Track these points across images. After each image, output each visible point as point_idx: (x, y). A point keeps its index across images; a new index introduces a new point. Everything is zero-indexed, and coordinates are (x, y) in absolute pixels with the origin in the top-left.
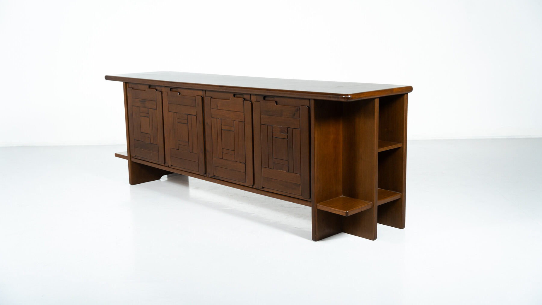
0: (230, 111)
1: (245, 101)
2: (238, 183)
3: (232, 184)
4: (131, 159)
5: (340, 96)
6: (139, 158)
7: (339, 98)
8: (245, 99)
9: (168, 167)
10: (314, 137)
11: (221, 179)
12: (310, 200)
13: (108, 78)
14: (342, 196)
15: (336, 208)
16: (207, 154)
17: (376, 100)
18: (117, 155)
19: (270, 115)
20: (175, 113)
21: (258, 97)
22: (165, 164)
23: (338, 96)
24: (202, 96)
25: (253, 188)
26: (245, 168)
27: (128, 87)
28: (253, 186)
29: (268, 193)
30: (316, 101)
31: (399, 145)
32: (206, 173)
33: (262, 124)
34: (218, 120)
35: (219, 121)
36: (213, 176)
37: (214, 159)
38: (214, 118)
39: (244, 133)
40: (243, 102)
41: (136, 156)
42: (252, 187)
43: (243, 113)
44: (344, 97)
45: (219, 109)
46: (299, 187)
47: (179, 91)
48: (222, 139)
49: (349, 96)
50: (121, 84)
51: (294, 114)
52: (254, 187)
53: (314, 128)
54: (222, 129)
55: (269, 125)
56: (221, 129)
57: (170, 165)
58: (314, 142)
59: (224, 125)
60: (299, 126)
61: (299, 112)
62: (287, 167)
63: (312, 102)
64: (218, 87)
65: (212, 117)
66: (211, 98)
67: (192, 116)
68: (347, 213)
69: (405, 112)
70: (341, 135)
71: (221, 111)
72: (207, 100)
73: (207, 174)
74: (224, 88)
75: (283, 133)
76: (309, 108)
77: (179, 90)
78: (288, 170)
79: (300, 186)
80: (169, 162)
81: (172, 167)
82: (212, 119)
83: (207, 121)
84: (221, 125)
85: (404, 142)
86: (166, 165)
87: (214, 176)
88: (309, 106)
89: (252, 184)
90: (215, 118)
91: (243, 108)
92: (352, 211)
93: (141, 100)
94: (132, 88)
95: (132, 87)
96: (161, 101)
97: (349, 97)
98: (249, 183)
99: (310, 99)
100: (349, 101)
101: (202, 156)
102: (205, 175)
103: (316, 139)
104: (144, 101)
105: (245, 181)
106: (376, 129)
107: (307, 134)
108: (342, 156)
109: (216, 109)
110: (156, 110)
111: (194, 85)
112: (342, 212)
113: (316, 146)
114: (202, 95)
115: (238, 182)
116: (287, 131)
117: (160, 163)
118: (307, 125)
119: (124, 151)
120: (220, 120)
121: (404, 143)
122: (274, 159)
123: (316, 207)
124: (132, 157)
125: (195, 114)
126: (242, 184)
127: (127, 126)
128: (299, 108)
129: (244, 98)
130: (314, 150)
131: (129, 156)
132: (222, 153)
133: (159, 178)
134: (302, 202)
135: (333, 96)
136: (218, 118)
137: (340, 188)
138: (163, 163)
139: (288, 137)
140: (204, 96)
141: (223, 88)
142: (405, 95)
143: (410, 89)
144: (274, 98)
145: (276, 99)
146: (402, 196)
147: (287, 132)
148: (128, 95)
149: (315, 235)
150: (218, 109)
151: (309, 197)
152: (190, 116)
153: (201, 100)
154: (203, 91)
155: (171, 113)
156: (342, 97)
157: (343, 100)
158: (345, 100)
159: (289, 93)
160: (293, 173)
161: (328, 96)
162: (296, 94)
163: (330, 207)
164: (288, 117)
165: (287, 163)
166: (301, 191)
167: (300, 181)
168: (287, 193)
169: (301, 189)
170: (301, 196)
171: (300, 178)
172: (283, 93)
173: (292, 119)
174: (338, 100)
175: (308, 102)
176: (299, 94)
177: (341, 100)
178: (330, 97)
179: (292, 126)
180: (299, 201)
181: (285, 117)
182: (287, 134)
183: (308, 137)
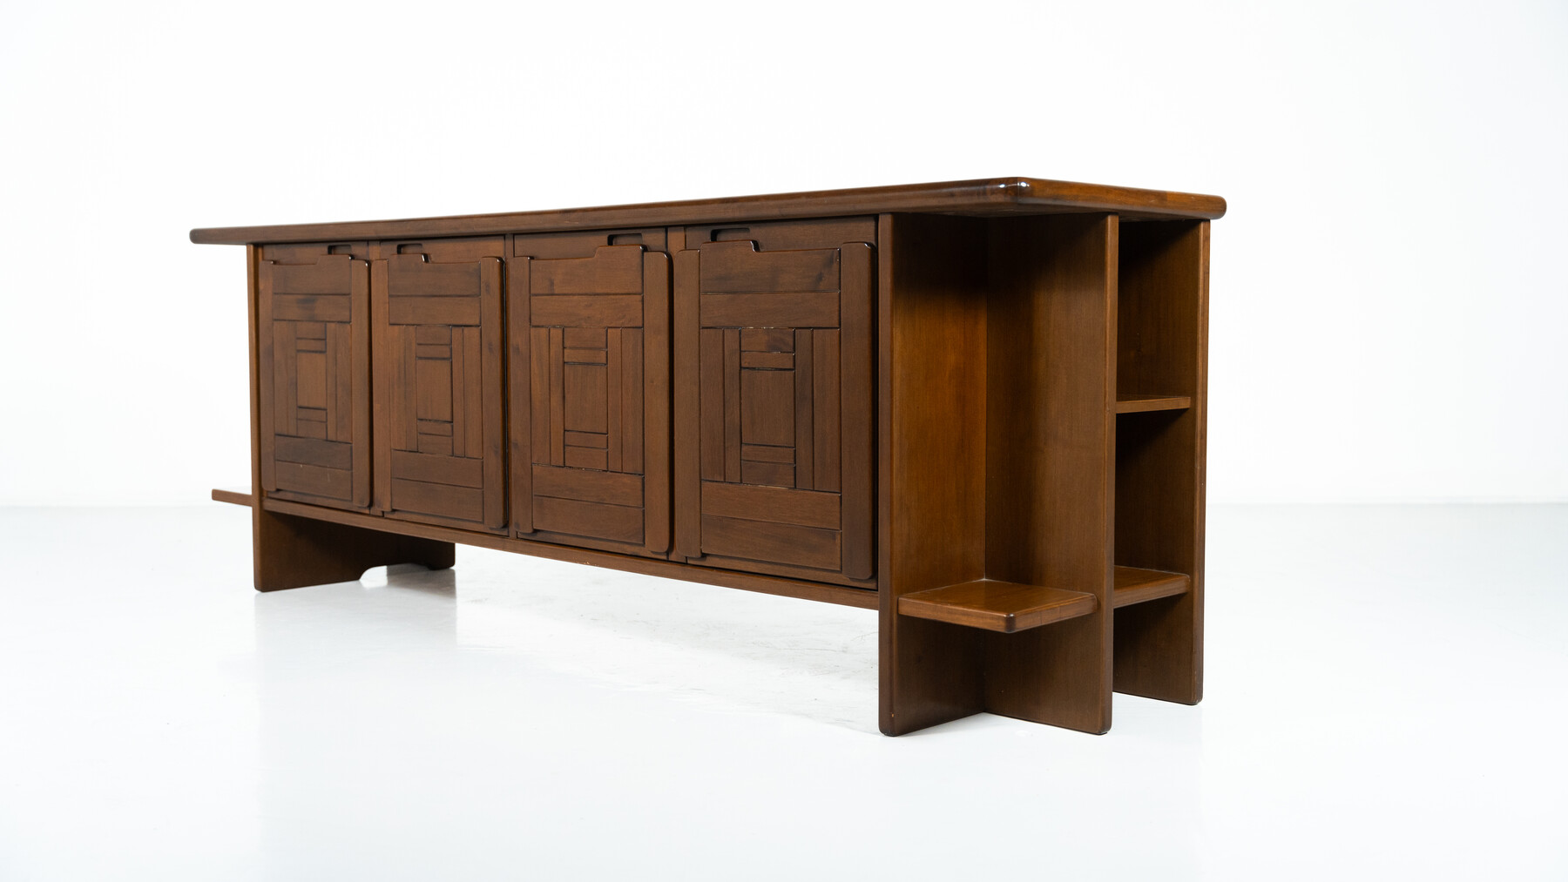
0: (595, 295)
1: (645, 254)
2: (615, 547)
3: (596, 554)
4: (261, 501)
5: (988, 187)
6: (290, 496)
7: (984, 193)
8: (645, 249)
9: (383, 516)
10: (892, 351)
11: (558, 539)
12: (871, 585)
13: (199, 236)
14: (984, 579)
15: (969, 607)
16: (515, 456)
17: (1109, 219)
18: (219, 495)
19: (735, 293)
20: (411, 328)
21: (693, 234)
22: (372, 509)
23: (982, 188)
24: (500, 259)
25: (667, 561)
26: (640, 493)
27: (263, 259)
28: (668, 553)
29: (722, 574)
30: (899, 217)
31: (1183, 403)
32: (506, 525)
33: (703, 328)
34: (552, 331)
35: (556, 333)
36: (530, 531)
37: (536, 469)
38: (538, 326)
39: (640, 367)
40: (639, 260)
41: (278, 490)
42: (664, 557)
43: (639, 297)
44: (1002, 186)
45: (556, 292)
46: (834, 538)
47: (427, 252)
48: (564, 396)
49: (1023, 185)
50: (238, 255)
51: (820, 278)
52: (673, 557)
53: (892, 316)
54: (564, 363)
55: (728, 328)
56: (561, 362)
57: (387, 508)
58: (892, 369)
59: (570, 348)
60: (836, 318)
61: (835, 266)
62: (792, 471)
63: (886, 223)
65: (534, 323)
66: (532, 258)
67: (466, 329)
68: (1010, 621)
69: (1201, 286)
70: (983, 358)
71: (566, 298)
72: (516, 270)
73: (513, 529)
74: (576, 214)
75: (777, 349)
76: (874, 251)
77: (428, 247)
78: (793, 481)
79: (839, 537)
80: (384, 502)
81: (395, 516)
82: (533, 330)
83: (515, 339)
84: (564, 348)
85: (1199, 390)
86: (376, 510)
87: (536, 531)
88: (874, 243)
89: (665, 547)
90: (542, 326)
91: (640, 280)
92: (1026, 614)
93: (301, 297)
94: (275, 262)
95: (275, 258)
96: (366, 291)
97: (1021, 187)
98: (656, 542)
99: (875, 217)
100: (1022, 200)
101: (494, 464)
102: (505, 533)
103: (896, 356)
104: (310, 299)
105: (641, 536)
106: (1108, 324)
107: (866, 344)
108: (984, 435)
109: (548, 295)
110: (348, 327)
111: (475, 219)
112: (993, 618)
113: (897, 384)
114: (501, 255)
115: (617, 545)
116: (792, 340)
117: (355, 505)
118: (867, 308)
119: (244, 483)
120: (560, 331)
121: (1199, 397)
122: (744, 448)
123: (895, 607)
124: (265, 495)
125: (477, 322)
126: (629, 549)
127: (255, 392)
128: (836, 254)
129: (644, 243)
130: (892, 396)
131: (257, 496)
132: (564, 445)
133: (356, 576)
134: (844, 593)
135: (963, 188)
136: (554, 327)
137: (977, 550)
138: (367, 503)
139: (798, 362)
140: (509, 255)
141: (573, 216)
142: (1202, 225)
143: (1217, 206)
144: (747, 230)
145: (757, 232)
146: (1191, 584)
147: (792, 344)
148: (261, 287)
149: (891, 710)
150: (552, 295)
151: (870, 574)
152: (460, 329)
153: (496, 270)
154: (507, 241)
155: (396, 327)
156: (994, 187)
157: (1000, 199)
158: (1008, 199)
159: (804, 200)
160: (814, 490)
161: (945, 190)
162: (826, 200)
163: (947, 603)
164: (796, 292)
165: (792, 456)
166: (839, 556)
167: (838, 515)
168: (789, 565)
169: (839, 549)
170: (840, 572)
171: (837, 508)
172: (780, 202)
173: (813, 294)
174: (982, 200)
175: (871, 224)
176: (838, 198)
177: (993, 199)
178: (952, 195)
179: (811, 322)
180: (834, 591)
181: (785, 292)
182: (792, 350)
183: (867, 353)
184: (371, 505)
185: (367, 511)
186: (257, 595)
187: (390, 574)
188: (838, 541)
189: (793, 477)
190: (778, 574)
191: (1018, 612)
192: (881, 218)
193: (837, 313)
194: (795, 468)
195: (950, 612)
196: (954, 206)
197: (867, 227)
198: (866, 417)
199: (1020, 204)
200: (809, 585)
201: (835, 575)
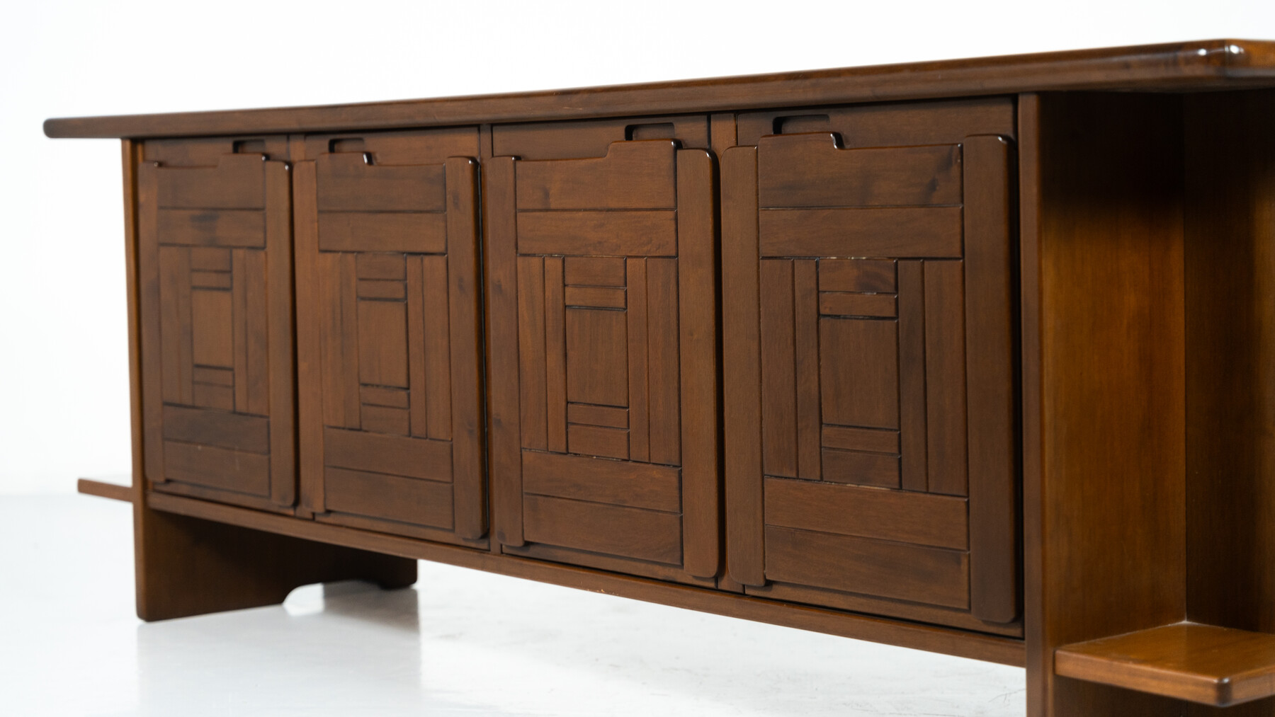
0: (609, 210)
1: (679, 152)
2: (641, 569)
3: (613, 578)
4: (145, 497)
5: (1181, 54)
6: (184, 489)
7: (1175, 63)
8: (679, 145)
9: (313, 518)
11: (561, 556)
12: (1014, 631)
13: (56, 129)
14: (1185, 621)
15: (1162, 666)
16: (497, 437)
18: (87, 487)
19: (808, 208)
20: (350, 257)
21: (746, 124)
22: (299, 509)
24: (473, 159)
25: (716, 590)
26: (676, 493)
27: (144, 160)
28: (717, 578)
29: (796, 610)
30: (1047, 98)
32: (486, 534)
33: (764, 258)
34: (548, 262)
35: (553, 265)
36: (520, 543)
37: (528, 457)
38: (529, 255)
39: (674, 314)
40: (670, 161)
41: (168, 481)
42: (712, 585)
43: (671, 214)
44: (1203, 52)
45: (553, 206)
46: (959, 563)
47: (370, 149)
48: (566, 355)
49: (1234, 49)
50: (111, 151)
51: (933, 186)
52: (724, 585)
53: (1040, 241)
54: (566, 306)
55: (799, 258)
56: (561, 307)
57: (319, 508)
58: (1040, 319)
59: (575, 286)
60: (958, 245)
61: (955, 170)
62: (895, 465)
63: (1028, 107)
64: (552, 99)
65: (521, 250)
66: (518, 158)
67: (427, 259)
68: (1223, 690)
71: (566, 215)
72: (497, 174)
73: (495, 541)
74: (579, 96)
75: (872, 289)
76: (1012, 147)
77: (372, 143)
78: (897, 479)
79: (965, 561)
80: (315, 501)
81: (330, 519)
82: (520, 260)
83: (497, 273)
84: (565, 286)
86: (304, 510)
87: (528, 544)
88: (1011, 135)
89: (713, 570)
90: (534, 255)
91: (671, 189)
92: (1249, 678)
93: (197, 213)
94: (161, 164)
95: (161, 158)
96: (286, 205)
97: (1231, 54)
98: (700, 562)
99: (1012, 97)
100: (1231, 72)
101: (468, 450)
103: (1047, 301)
104: (209, 216)
105: (678, 555)
107: (1002, 279)
109: (540, 210)
110: (262, 254)
111: (437, 105)
112: (1197, 684)
113: (1048, 337)
114: (475, 154)
115: (643, 565)
116: (891, 276)
117: (275, 503)
118: (1002, 231)
119: (122, 472)
120: (559, 263)
122: (826, 430)
123: (1049, 664)
124: (150, 486)
125: (441, 248)
126: (661, 573)
127: (135, 343)
128: (956, 152)
130: (1041, 359)
131: (139, 488)
132: (567, 424)
133: (277, 597)
134: (975, 642)
135: (1144, 57)
136: (551, 256)
137: (1173, 579)
138: (291, 500)
139: (901, 307)
140: (486, 154)
141: (575, 99)
144: (826, 117)
145: (839, 121)
147: (892, 281)
148: (142, 198)
150: (547, 210)
151: (1011, 616)
152: (418, 259)
153: (468, 175)
154: (482, 134)
155: (329, 256)
156: (1190, 53)
157: (1199, 71)
158: (1210, 71)
159: (906, 74)
160: (927, 492)
161: (1115, 59)
162: (940, 74)
163: (1128, 660)
164: (898, 206)
165: (895, 442)
166: (966, 588)
167: (964, 529)
168: (892, 600)
169: (966, 578)
170: (969, 611)
171: (963, 519)
172: (874, 78)
173: (923, 209)
174: (1171, 73)
175: (1007, 109)
176: (958, 72)
177: (1187, 71)
178: (1127, 66)
179: (922, 250)
180: (961, 639)
181: (883, 207)
182: (892, 289)
183: (1003, 294)
184: (297, 503)
185: (291, 512)
186: (140, 628)
187: (328, 595)
188: (964, 567)
189: (896, 473)
190: (876, 612)
191: (1237, 676)
192: (1021, 100)
193: (959, 237)
194: (900, 460)
195: (1133, 674)
196: (1129, 82)
197: (1000, 115)
198: (1004, 387)
199: (1230, 79)
200: (923, 630)
201: (961, 615)
